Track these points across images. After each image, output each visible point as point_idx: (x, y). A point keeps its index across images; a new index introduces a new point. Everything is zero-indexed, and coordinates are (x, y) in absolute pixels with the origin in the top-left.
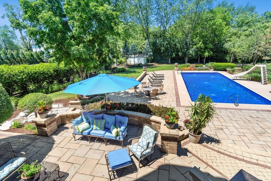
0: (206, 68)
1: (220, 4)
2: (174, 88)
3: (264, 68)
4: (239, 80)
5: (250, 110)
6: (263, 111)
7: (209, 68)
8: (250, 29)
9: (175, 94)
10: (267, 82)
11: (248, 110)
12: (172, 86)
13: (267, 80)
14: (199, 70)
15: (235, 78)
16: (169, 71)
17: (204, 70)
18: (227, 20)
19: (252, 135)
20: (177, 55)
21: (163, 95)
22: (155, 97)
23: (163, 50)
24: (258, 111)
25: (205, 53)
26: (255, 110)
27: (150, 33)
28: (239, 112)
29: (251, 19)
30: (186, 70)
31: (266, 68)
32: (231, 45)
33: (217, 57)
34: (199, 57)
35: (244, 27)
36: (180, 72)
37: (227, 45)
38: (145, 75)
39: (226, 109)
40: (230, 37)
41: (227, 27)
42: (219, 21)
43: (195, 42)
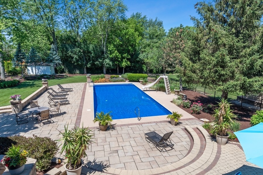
0: (122, 79)
1: (134, 14)
2: (79, 105)
3: (166, 78)
4: (148, 91)
5: (151, 123)
6: (161, 122)
7: (124, 80)
8: (159, 42)
9: (77, 113)
10: (170, 92)
11: (148, 123)
12: (77, 102)
13: (170, 90)
14: (114, 82)
15: (146, 89)
16: (80, 83)
17: (119, 82)
18: (140, 31)
19: (145, 152)
20: (93, 64)
21: (61, 116)
22: (47, 120)
23: (76, 58)
24: (156, 123)
25: (122, 63)
26: (154, 122)
27: (57, 37)
28: (140, 127)
29: (159, 32)
30: (101, 82)
31: (168, 79)
32: (144, 56)
33: (135, 67)
34: (118, 67)
35: (155, 39)
36: (92, 84)
37: (141, 56)
38: (46, 89)
39: (128, 125)
40: (145, 48)
41: (140, 38)
42: (131, 31)
43: (110, 51)
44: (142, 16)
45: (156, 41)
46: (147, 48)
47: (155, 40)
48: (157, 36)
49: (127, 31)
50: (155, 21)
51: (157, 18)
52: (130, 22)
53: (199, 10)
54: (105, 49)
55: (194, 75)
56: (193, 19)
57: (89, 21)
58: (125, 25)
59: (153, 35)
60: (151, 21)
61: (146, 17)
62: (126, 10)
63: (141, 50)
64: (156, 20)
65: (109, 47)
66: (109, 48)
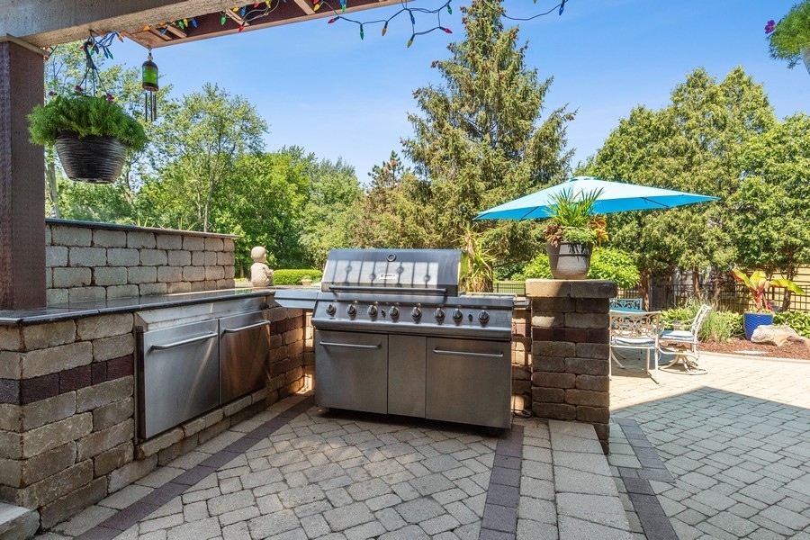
1: (286, 149)
18: (299, 183)
29: (347, 188)
40: (313, 223)
41: (302, 197)
42: (278, 178)
43: (222, 226)
44: (305, 155)
45: (341, 208)
46: (319, 224)
47: (338, 205)
48: (342, 197)
49: (268, 177)
50: (337, 165)
51: (340, 159)
52: (273, 160)
53: (421, 101)
54: (205, 223)
55: (422, 231)
56: (412, 119)
57: (164, 148)
58: (261, 163)
59: (334, 194)
60: (326, 166)
61: (315, 157)
62: (265, 129)
63: (305, 228)
64: (339, 164)
65: (219, 216)
66: (217, 220)
